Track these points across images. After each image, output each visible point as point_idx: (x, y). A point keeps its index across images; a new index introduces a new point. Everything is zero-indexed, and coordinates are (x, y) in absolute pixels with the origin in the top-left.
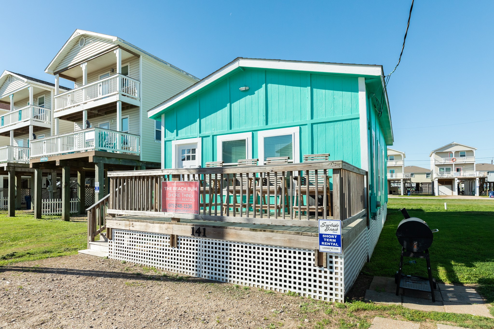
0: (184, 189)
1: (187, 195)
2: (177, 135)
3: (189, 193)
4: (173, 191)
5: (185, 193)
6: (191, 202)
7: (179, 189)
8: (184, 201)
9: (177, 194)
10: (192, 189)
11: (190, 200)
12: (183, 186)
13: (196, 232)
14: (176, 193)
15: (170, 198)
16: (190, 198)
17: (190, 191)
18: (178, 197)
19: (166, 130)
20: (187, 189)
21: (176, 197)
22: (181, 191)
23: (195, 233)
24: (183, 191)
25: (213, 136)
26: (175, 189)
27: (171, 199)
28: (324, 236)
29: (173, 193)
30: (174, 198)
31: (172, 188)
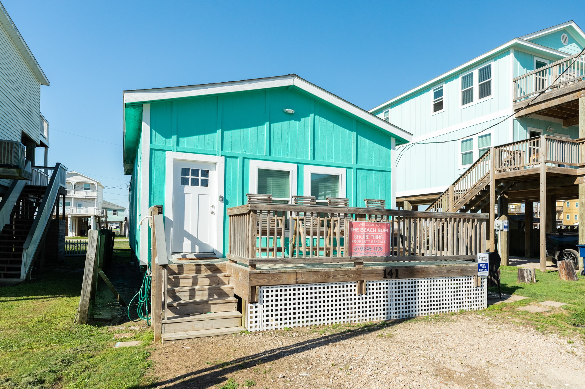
0: (374, 230)
1: (377, 237)
2: (178, 144)
3: (379, 235)
4: (360, 232)
5: (375, 235)
6: (382, 244)
7: (368, 230)
8: (374, 243)
9: (365, 236)
10: (382, 231)
11: (380, 242)
12: (373, 227)
13: (389, 274)
14: (365, 234)
15: (356, 240)
16: (380, 240)
17: (381, 232)
18: (367, 239)
19: (154, 131)
20: (377, 230)
21: (365, 239)
22: (370, 232)
23: (387, 275)
24: (373, 232)
25: (244, 158)
26: (363, 230)
27: (358, 241)
28: (480, 265)
29: (360, 234)
30: (361, 240)
31: (359, 230)
